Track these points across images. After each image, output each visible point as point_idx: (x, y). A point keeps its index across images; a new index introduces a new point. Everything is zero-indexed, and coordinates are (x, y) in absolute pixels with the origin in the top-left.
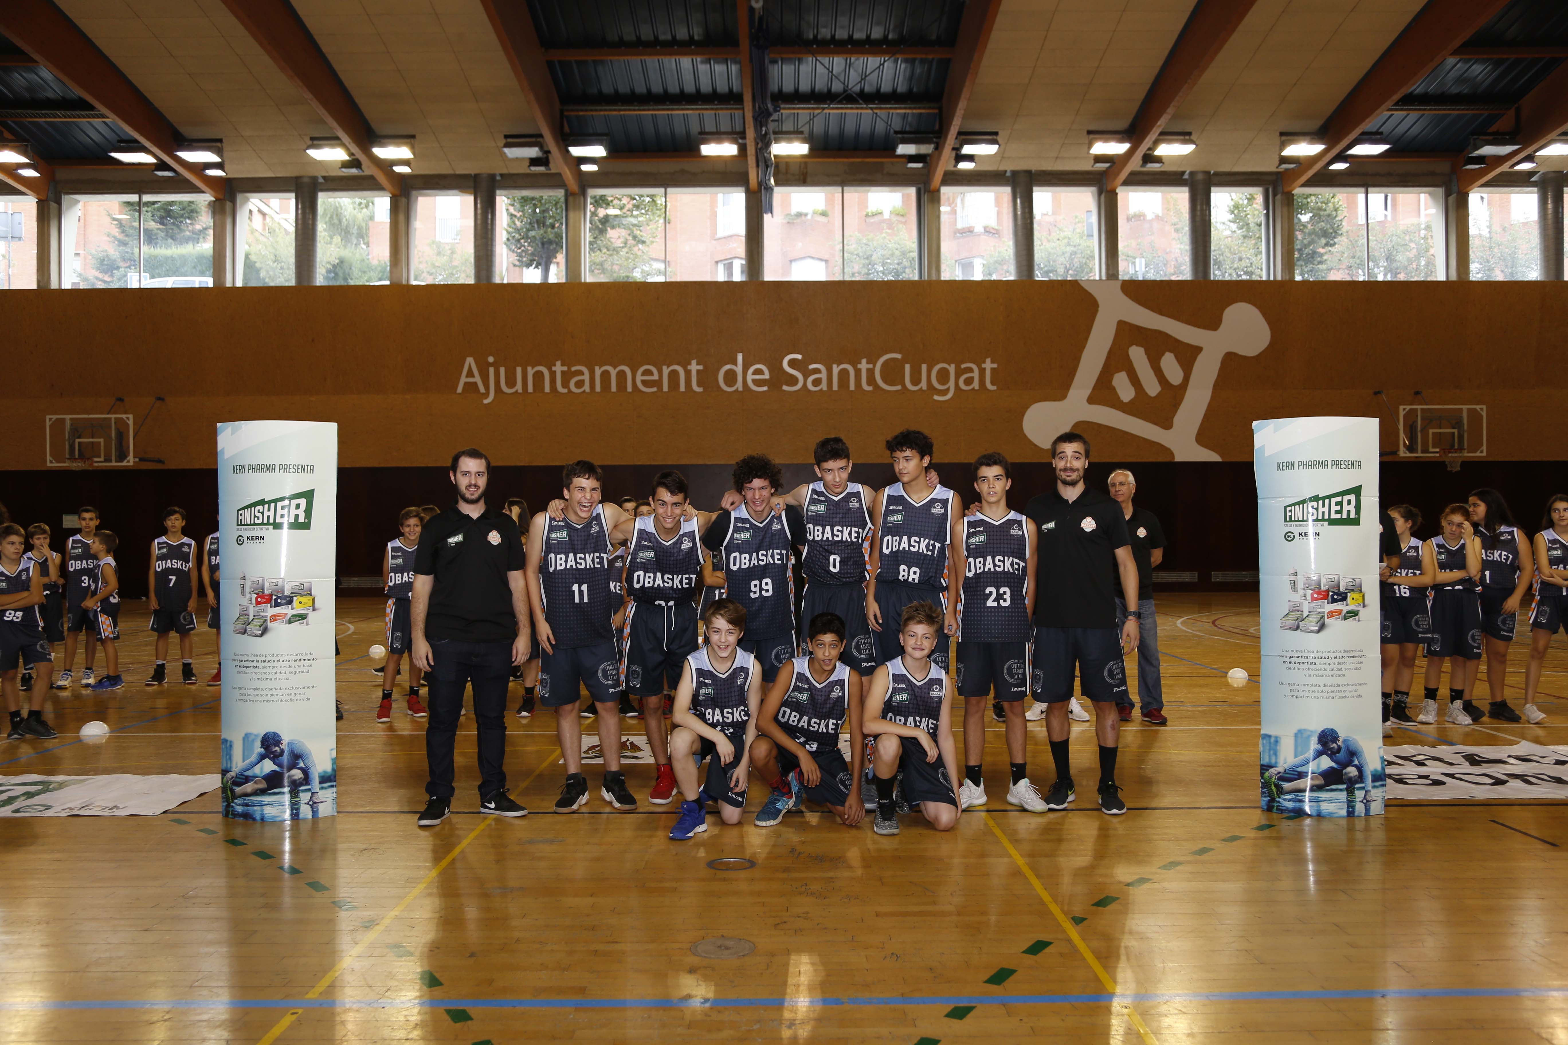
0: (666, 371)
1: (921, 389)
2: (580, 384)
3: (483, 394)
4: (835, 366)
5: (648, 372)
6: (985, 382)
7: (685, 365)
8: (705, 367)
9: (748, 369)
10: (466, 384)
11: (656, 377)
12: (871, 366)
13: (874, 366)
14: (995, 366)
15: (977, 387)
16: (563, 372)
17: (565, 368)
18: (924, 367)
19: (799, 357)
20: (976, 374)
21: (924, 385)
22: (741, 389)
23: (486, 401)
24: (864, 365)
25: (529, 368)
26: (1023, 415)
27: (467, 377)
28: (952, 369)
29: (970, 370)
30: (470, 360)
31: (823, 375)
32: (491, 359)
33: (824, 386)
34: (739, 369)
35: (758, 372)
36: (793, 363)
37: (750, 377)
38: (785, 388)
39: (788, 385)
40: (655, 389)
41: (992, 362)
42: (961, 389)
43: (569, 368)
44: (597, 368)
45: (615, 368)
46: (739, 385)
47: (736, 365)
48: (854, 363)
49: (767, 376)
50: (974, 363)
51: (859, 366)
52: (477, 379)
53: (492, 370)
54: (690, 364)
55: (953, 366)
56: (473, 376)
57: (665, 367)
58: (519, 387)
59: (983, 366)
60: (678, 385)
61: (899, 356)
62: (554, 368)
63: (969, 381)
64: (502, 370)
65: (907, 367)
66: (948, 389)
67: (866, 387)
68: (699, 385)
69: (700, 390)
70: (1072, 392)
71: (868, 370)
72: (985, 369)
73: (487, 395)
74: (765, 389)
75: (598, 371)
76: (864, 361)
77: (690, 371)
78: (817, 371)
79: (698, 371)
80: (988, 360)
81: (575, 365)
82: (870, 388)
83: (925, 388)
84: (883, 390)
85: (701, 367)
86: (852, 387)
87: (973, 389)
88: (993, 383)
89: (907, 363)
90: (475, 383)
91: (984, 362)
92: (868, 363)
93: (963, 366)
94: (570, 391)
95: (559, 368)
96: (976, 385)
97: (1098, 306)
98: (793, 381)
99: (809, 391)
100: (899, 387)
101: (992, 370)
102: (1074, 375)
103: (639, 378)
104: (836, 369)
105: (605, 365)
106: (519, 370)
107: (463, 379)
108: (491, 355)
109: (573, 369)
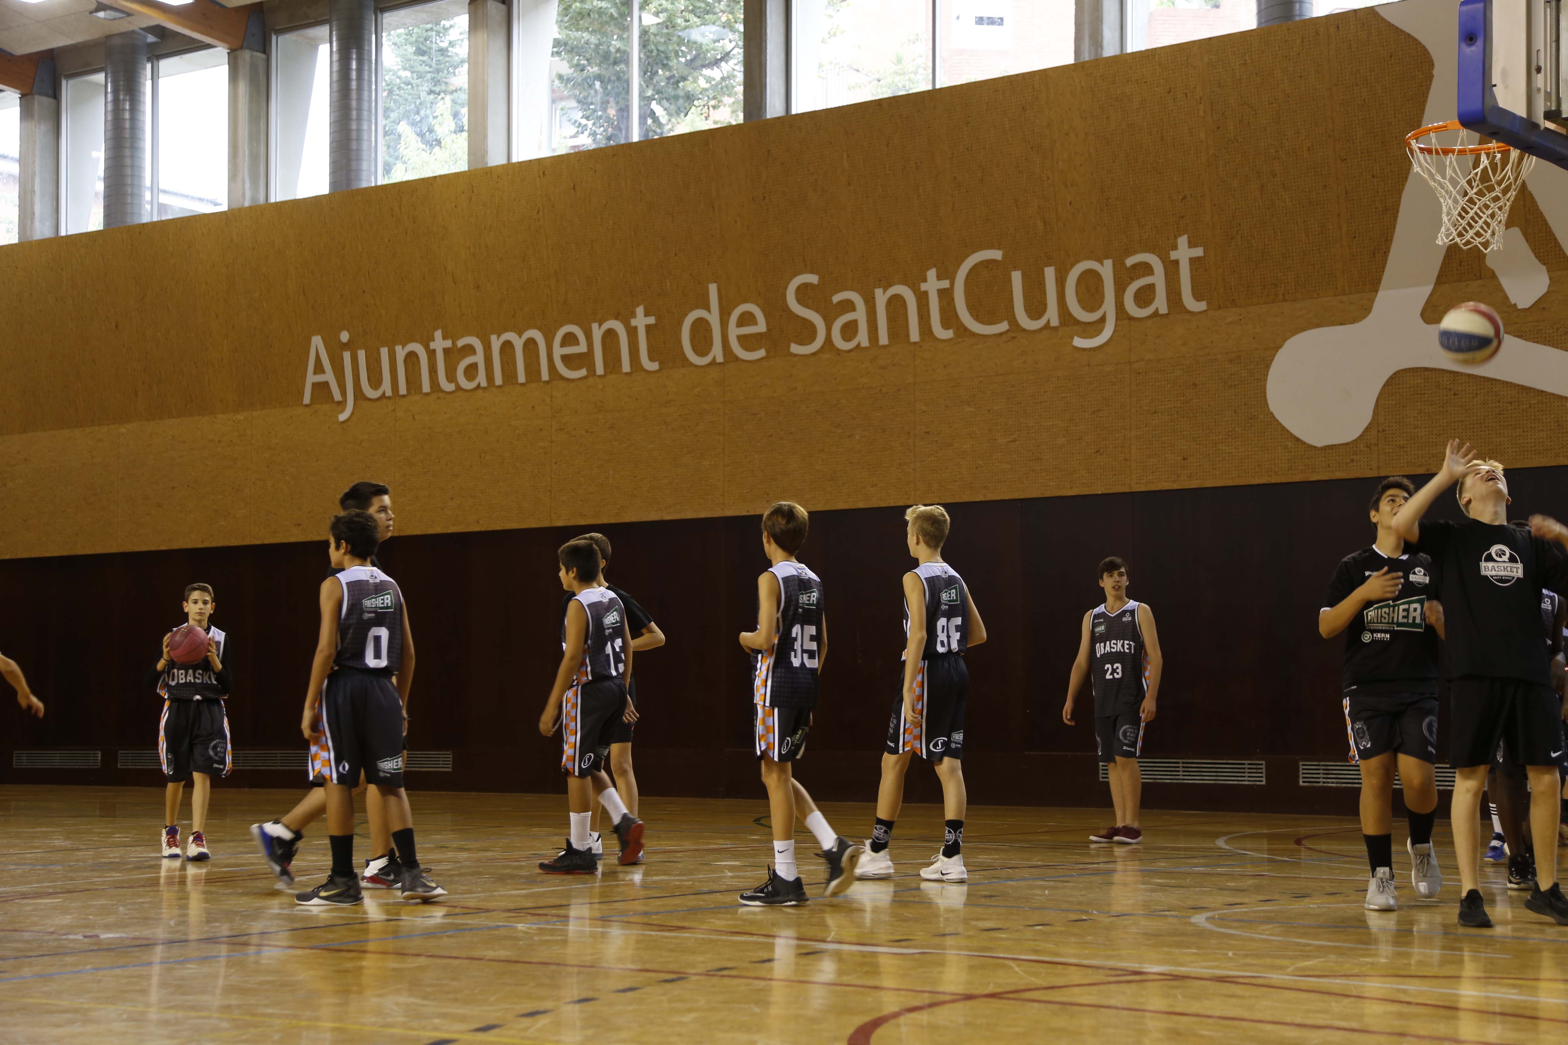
0: (597, 332)
1: (1047, 326)
2: (471, 372)
3: (339, 403)
4: (878, 292)
5: (571, 339)
6: (1179, 294)
7: (626, 317)
8: (659, 319)
9: (729, 314)
10: (315, 385)
11: (582, 348)
12: (945, 284)
13: (952, 284)
14: (1199, 252)
15: (1163, 310)
16: (446, 351)
17: (448, 344)
18: (1050, 273)
19: (813, 279)
20: (1158, 279)
21: (1052, 315)
22: (720, 359)
23: (343, 417)
24: (932, 284)
25: (398, 348)
26: (1268, 367)
27: (315, 373)
28: (1106, 270)
29: (1146, 269)
30: (317, 341)
31: (860, 315)
32: (345, 337)
33: (862, 338)
34: (713, 318)
35: (746, 319)
36: (804, 294)
37: (734, 332)
38: (795, 349)
39: (801, 343)
40: (583, 372)
41: (1192, 244)
42: (1131, 318)
43: (454, 343)
44: (493, 338)
45: (520, 335)
46: (716, 351)
47: (709, 310)
48: (915, 281)
49: (761, 327)
50: (1151, 251)
51: (924, 287)
52: (329, 376)
53: (347, 356)
54: (633, 315)
55: (1108, 263)
56: (323, 372)
57: (595, 326)
58: (386, 387)
59: (1174, 255)
60: (619, 360)
61: (996, 254)
62: (432, 345)
63: (1145, 296)
64: (361, 354)
65: (1017, 277)
66: (1103, 320)
67: (941, 333)
68: (651, 359)
69: (654, 366)
70: (1385, 298)
71: (941, 292)
72: (1176, 262)
73: (342, 404)
74: (761, 353)
75: (496, 343)
76: (932, 274)
77: (635, 328)
78: (848, 306)
79: (648, 328)
80: (1183, 241)
81: (463, 336)
82: (949, 334)
83: (1055, 322)
84: (974, 334)
85: (651, 320)
86: (915, 335)
87: (1156, 314)
88: (1198, 296)
89: (1015, 268)
90: (326, 385)
91: (1175, 247)
92: (939, 278)
93: (1130, 261)
94: (459, 388)
95: (439, 343)
96: (1160, 303)
97: (1431, 64)
98: (807, 332)
99: (839, 351)
100: (1004, 326)
101: (1193, 261)
102: (1386, 253)
103: (558, 351)
104: (881, 297)
105: (506, 330)
106: (384, 352)
107: (311, 378)
108: (343, 328)
109: (460, 343)
